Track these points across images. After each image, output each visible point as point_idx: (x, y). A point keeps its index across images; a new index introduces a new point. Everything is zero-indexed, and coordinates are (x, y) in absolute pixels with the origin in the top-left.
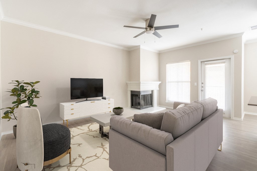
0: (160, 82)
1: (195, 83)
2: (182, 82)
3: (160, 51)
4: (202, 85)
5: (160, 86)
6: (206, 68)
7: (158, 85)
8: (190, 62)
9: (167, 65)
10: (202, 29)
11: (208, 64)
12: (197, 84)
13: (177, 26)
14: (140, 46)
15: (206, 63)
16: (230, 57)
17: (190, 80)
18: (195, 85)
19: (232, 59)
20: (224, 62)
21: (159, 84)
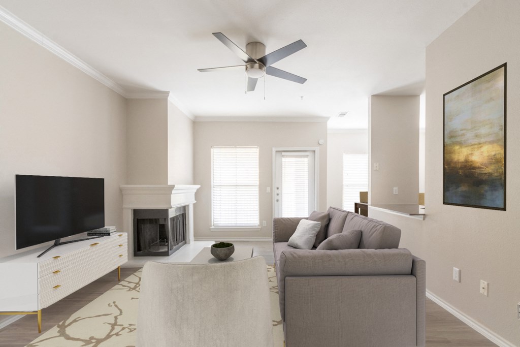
0: (198, 186)
1: (267, 188)
2: (236, 185)
3: (196, 117)
4: (277, 191)
5: (197, 194)
6: (284, 163)
7: (194, 194)
8: (258, 149)
9: (212, 149)
10: (302, 97)
11: (287, 156)
12: (271, 190)
13: (302, 80)
14: (167, 93)
15: (283, 153)
16: (314, 149)
17: (258, 183)
18: (267, 192)
19: (316, 152)
20: (307, 156)
21: (195, 191)
